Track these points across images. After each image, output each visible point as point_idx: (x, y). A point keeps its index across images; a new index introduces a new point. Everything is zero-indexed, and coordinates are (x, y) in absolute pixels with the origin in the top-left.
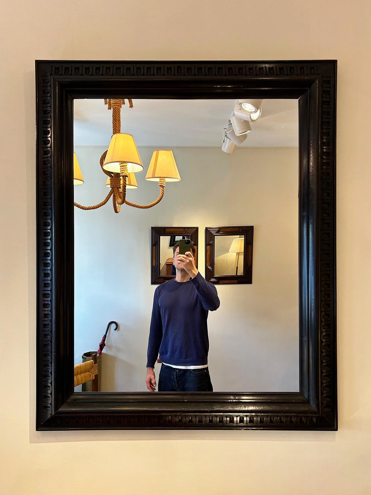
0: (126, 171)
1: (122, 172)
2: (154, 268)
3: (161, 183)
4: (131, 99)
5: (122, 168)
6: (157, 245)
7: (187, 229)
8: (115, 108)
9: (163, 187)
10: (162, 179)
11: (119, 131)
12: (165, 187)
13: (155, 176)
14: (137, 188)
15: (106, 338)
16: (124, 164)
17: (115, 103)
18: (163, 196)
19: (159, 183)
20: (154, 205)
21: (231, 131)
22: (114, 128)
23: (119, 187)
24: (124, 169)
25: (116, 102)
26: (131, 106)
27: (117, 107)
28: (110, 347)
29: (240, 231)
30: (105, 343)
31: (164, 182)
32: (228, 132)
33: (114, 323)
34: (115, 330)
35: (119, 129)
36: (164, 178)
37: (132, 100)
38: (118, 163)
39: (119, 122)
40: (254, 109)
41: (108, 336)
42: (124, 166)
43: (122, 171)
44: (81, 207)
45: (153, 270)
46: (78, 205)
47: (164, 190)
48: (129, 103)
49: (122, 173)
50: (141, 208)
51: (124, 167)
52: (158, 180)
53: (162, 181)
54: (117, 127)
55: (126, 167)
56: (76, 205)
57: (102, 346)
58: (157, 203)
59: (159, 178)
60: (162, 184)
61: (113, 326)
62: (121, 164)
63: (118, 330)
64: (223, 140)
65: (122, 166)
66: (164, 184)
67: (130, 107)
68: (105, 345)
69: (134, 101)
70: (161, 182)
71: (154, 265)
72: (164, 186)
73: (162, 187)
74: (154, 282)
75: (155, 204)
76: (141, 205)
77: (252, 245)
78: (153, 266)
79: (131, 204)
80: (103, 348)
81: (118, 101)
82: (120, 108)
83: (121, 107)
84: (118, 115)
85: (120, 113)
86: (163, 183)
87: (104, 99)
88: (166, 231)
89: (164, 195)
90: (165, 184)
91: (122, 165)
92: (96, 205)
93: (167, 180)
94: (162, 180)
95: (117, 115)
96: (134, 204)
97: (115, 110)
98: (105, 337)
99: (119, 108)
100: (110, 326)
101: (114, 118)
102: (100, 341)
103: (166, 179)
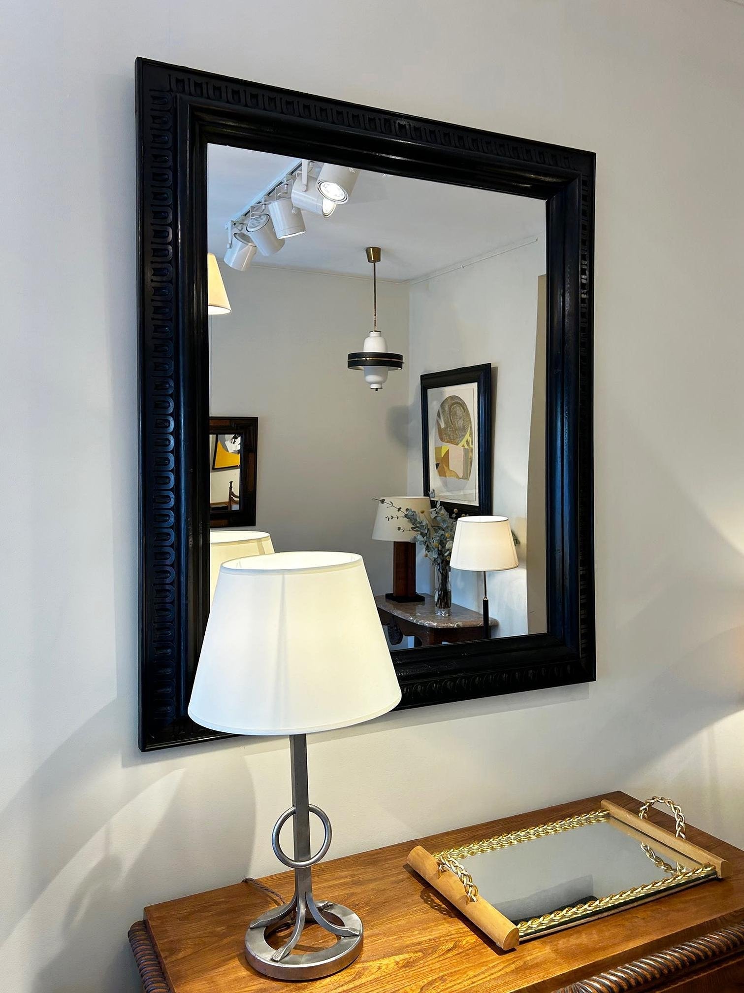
21: (258, 228)
29: (233, 426)
32: (252, 230)
40: (342, 194)
64: (230, 242)
77: (255, 453)
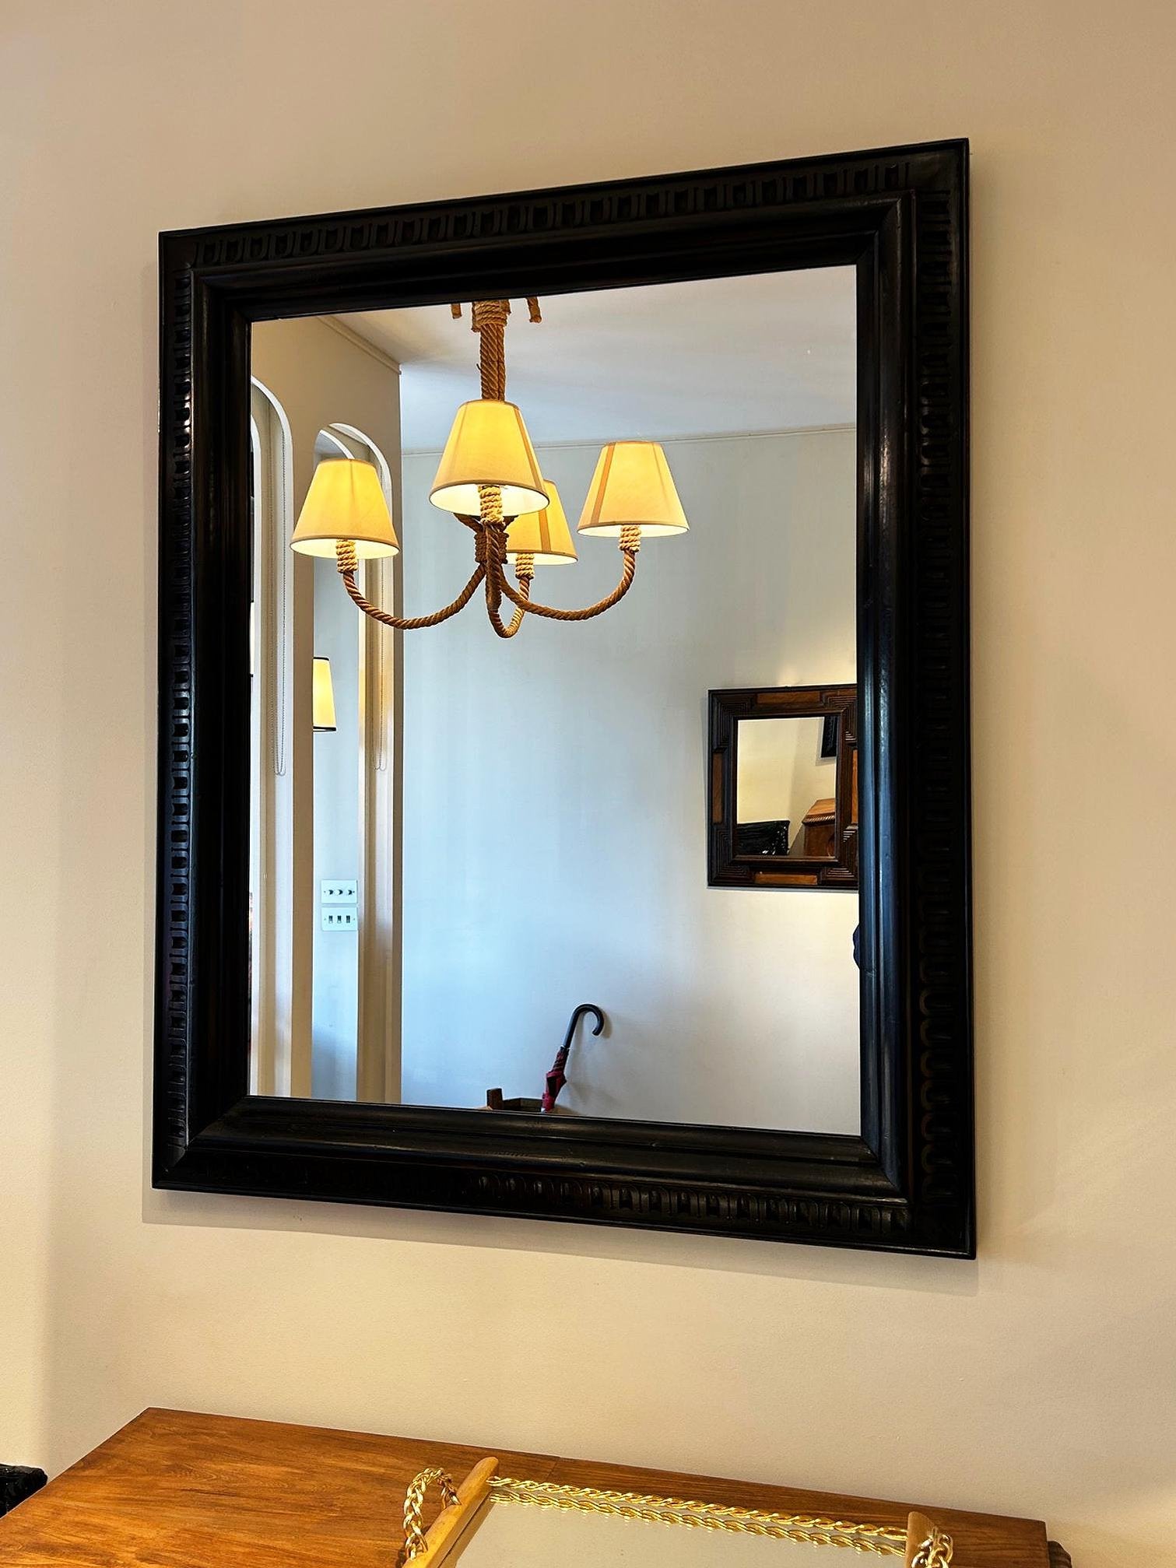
0: (496, 509)
1: (485, 511)
2: (715, 829)
3: (626, 542)
4: (536, 296)
5: (485, 502)
6: (727, 750)
7: (830, 693)
8: (487, 325)
9: (633, 553)
10: (628, 530)
11: (499, 392)
12: (637, 551)
13: (600, 521)
14: (575, 560)
15: (568, 1057)
16: (489, 490)
17: (486, 312)
18: (631, 580)
19: (620, 540)
20: (603, 610)
22: (486, 387)
23: (502, 560)
24: (491, 504)
25: (489, 307)
26: (536, 317)
27: (492, 324)
28: (581, 1090)
30: (565, 1073)
31: (637, 538)
33: (592, 1011)
34: (597, 1032)
35: (500, 387)
36: (633, 527)
37: (538, 298)
38: (475, 487)
39: (498, 369)
41: (574, 1051)
42: (489, 496)
43: (485, 509)
44: (390, 620)
45: (715, 834)
46: (383, 616)
47: (635, 564)
48: (530, 309)
49: (485, 517)
50: (565, 619)
51: (492, 497)
52: (615, 532)
53: (627, 536)
54: (493, 383)
55: (496, 497)
56: (377, 616)
57: (555, 1081)
58: (614, 602)
59: (621, 526)
60: (629, 544)
61: (590, 1021)
62: (483, 488)
63: (607, 1035)
65: (485, 496)
66: (634, 543)
67: (531, 321)
68: (566, 1081)
69: (543, 301)
70: (626, 539)
71: (717, 818)
72: (634, 549)
73: (627, 551)
74: (715, 879)
75: (609, 606)
76: (566, 611)
78: (714, 821)
79: (534, 608)
80: (557, 1088)
81: (494, 306)
82: (502, 326)
83: (506, 323)
84: (495, 346)
85: (502, 341)
86: (632, 541)
87: (450, 305)
88: (757, 703)
89: (633, 578)
90: (639, 543)
91: (483, 492)
92: (434, 614)
93: (646, 531)
94: (628, 532)
95: (492, 346)
96: (543, 606)
97: (487, 332)
98: (564, 1053)
99: (499, 327)
100: (578, 1022)
101: (484, 355)
102: (550, 1066)
103: (642, 528)
